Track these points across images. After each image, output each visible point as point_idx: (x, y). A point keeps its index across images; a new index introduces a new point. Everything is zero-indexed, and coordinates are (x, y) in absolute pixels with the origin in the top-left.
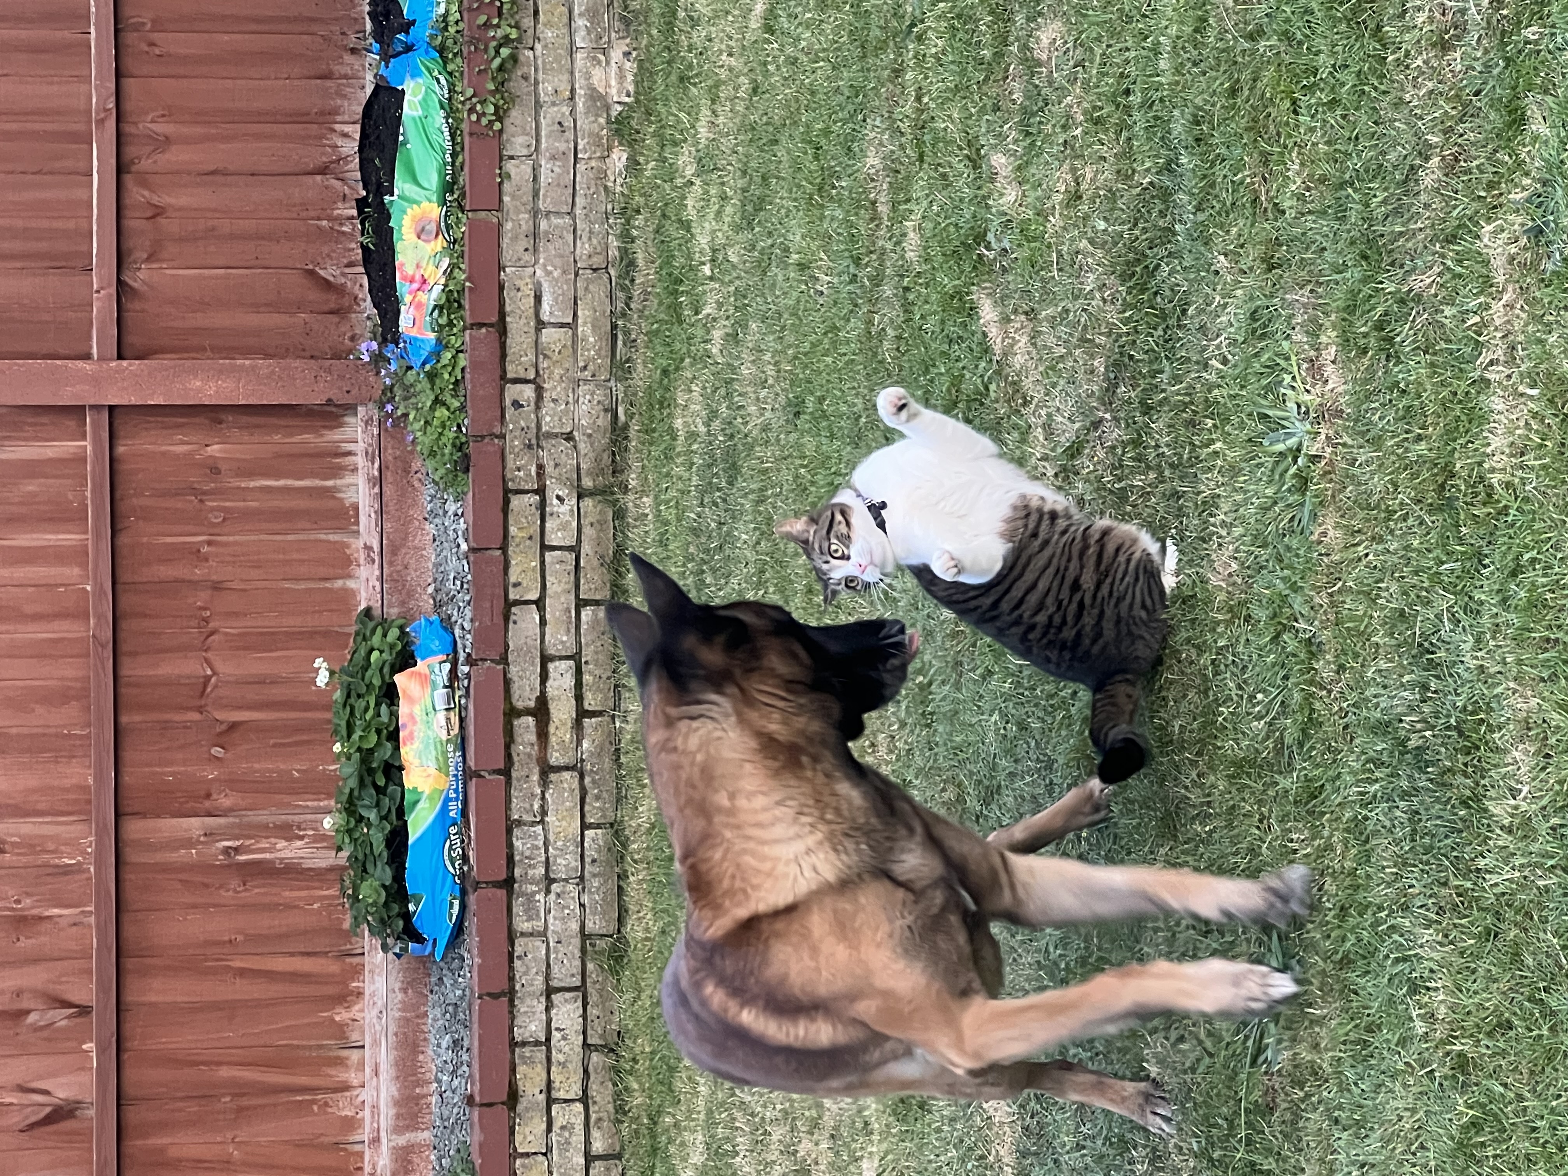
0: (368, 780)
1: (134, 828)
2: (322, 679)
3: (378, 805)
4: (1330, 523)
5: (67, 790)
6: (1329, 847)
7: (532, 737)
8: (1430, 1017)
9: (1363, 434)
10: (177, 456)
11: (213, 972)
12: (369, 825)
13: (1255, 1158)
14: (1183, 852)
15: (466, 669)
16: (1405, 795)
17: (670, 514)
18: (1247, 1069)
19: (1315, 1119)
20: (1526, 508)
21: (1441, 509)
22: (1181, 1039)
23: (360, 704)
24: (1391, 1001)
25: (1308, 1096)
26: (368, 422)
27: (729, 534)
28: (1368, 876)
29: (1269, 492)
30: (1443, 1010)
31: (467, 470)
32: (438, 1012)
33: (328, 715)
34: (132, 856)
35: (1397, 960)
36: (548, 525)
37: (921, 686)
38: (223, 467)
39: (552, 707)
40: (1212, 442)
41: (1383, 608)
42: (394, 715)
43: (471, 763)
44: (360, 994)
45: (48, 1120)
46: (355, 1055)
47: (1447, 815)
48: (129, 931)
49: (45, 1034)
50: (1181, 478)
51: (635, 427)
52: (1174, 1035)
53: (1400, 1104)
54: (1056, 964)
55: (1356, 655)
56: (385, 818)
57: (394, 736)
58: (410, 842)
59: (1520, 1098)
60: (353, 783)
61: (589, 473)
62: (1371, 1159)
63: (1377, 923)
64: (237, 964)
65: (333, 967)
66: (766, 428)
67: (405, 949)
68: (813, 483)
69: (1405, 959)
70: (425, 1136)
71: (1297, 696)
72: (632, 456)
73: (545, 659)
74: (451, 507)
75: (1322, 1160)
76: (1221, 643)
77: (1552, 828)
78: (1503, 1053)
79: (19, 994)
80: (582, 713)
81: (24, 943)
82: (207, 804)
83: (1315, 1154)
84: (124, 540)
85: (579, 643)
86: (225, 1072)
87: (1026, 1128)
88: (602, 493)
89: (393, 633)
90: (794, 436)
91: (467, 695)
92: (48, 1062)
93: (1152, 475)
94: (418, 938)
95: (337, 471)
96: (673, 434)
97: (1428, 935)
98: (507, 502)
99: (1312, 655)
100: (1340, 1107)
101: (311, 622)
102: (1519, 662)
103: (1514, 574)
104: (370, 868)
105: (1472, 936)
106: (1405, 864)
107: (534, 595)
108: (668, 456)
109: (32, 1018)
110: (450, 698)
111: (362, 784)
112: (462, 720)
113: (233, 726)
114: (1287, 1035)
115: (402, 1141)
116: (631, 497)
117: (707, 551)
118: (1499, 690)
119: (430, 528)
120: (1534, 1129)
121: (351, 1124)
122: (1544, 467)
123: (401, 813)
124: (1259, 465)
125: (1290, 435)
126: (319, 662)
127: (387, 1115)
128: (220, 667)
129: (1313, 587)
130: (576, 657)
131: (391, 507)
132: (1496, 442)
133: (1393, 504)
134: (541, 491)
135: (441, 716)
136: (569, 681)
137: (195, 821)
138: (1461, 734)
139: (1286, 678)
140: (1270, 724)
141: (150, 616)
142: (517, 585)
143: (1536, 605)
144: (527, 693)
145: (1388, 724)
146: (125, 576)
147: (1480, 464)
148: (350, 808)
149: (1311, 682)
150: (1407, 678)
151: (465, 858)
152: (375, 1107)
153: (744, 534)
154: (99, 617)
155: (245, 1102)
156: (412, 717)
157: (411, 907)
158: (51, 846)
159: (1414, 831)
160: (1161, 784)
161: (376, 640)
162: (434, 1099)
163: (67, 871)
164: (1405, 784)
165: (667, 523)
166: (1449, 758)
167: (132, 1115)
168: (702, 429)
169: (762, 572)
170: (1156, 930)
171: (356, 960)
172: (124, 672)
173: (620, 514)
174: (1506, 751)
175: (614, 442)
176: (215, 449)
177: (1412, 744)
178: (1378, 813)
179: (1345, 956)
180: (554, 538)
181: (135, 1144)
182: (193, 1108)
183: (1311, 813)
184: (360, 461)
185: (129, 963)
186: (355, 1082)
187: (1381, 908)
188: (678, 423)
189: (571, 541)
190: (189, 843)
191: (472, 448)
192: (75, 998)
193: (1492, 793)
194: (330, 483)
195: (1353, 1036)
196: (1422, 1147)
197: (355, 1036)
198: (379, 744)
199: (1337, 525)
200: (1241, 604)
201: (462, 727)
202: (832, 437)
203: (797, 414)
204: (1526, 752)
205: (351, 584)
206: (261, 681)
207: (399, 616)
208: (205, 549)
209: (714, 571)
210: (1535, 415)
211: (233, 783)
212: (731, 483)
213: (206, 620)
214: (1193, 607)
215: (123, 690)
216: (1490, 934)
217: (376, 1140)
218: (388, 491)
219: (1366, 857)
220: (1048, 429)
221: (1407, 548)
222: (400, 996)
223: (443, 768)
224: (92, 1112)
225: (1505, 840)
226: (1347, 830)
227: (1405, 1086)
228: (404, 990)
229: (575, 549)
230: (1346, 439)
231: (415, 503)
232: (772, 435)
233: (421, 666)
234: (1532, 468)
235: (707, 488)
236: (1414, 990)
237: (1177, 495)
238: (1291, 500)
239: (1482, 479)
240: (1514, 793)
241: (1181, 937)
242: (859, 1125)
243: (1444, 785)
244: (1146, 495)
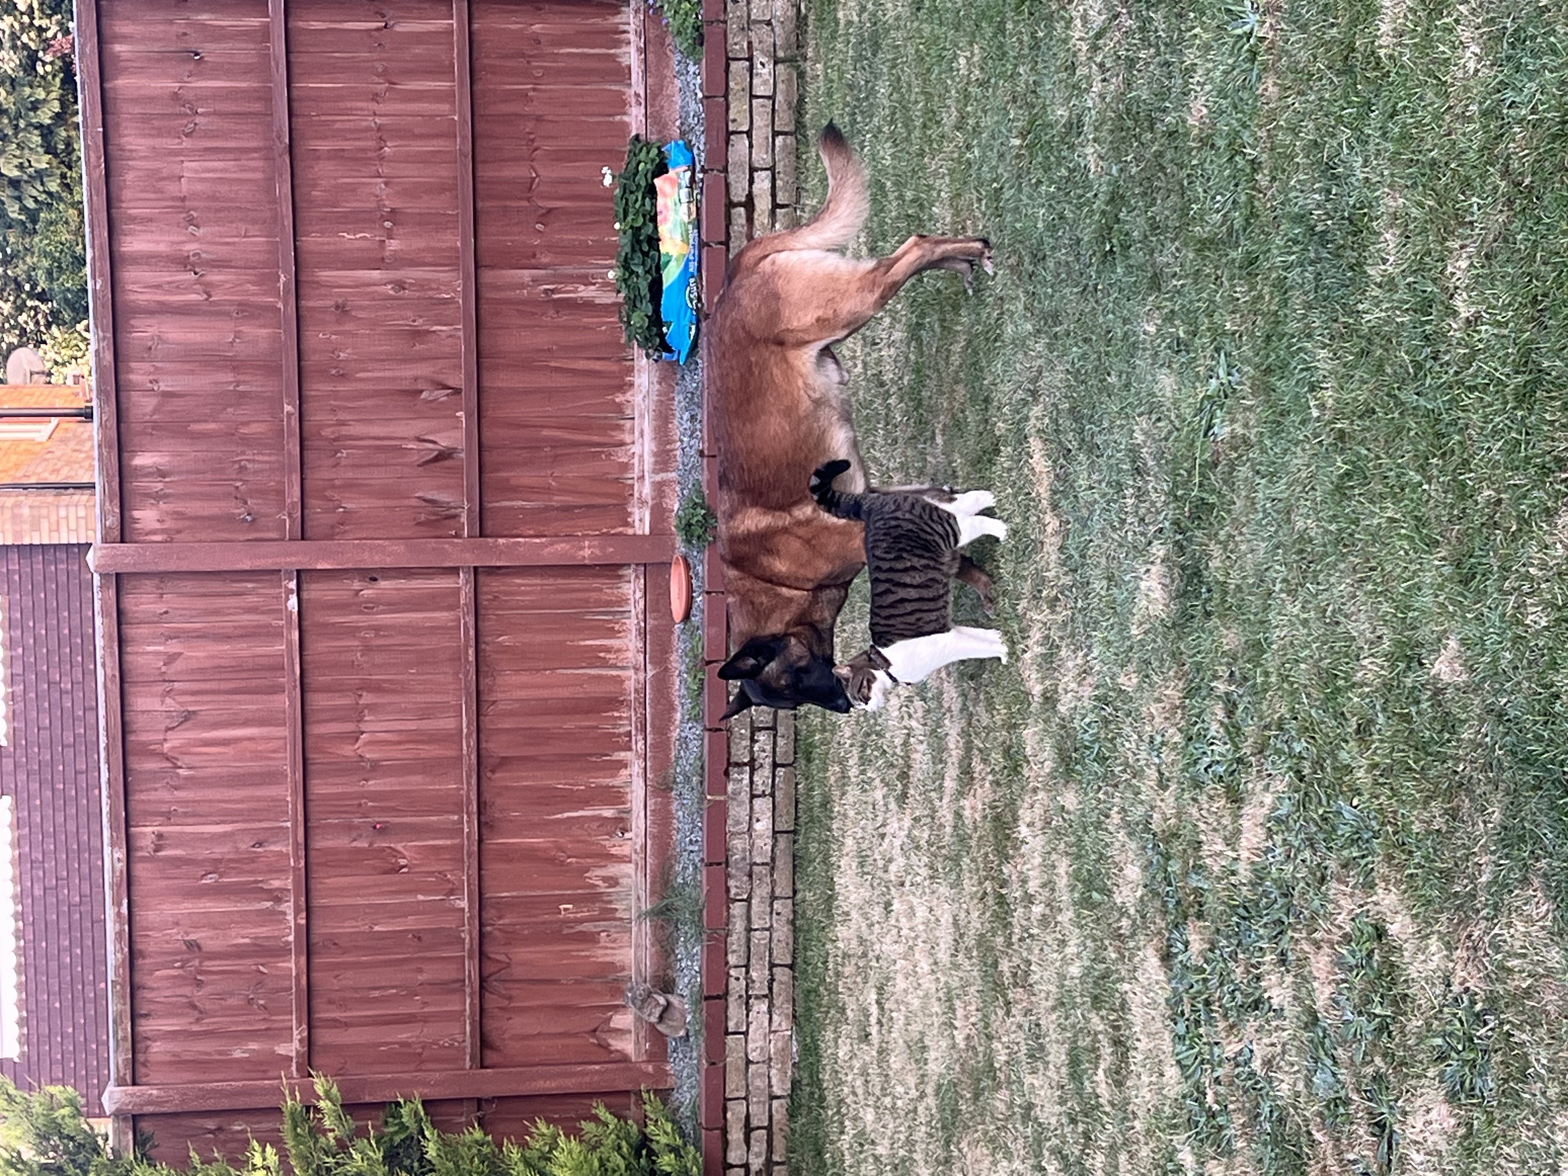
0: (637, 247)
1: (488, 276)
2: (608, 181)
3: (643, 264)
4: (1270, 82)
5: (444, 250)
6: (1260, 297)
7: (743, 221)
8: (1322, 407)
9: (1295, 22)
10: (513, 31)
11: (540, 369)
12: (638, 276)
13: (1204, 495)
14: (1166, 299)
15: (701, 176)
16: (1312, 263)
17: (834, 76)
18: (1202, 439)
19: (1244, 471)
20: (1402, 72)
21: (1344, 73)
22: (1159, 420)
23: (632, 198)
24: (1297, 396)
25: (1240, 456)
26: (637, 11)
27: (873, 88)
28: (1286, 316)
29: (1230, 61)
30: (1331, 402)
31: (702, 44)
32: (681, 397)
33: (610, 205)
34: (487, 294)
35: (1302, 370)
36: (755, 81)
37: (996, 190)
38: (543, 39)
39: (756, 201)
40: (1193, 28)
41: (1303, 139)
42: (654, 205)
43: (704, 237)
44: (631, 385)
45: (436, 459)
46: (628, 424)
47: (1339, 276)
48: (485, 341)
49: (433, 405)
50: (1172, 53)
51: (812, 18)
52: (1154, 417)
53: (1300, 462)
54: (1078, 370)
55: (1284, 171)
56: (647, 272)
57: (654, 219)
58: (665, 287)
59: (1378, 457)
60: (628, 249)
61: (781, 47)
62: (1280, 496)
63: (1291, 345)
64: (552, 364)
65: (614, 367)
66: (898, 18)
67: (660, 357)
68: (928, 55)
69: (1307, 369)
70: (673, 475)
71: (1243, 198)
72: (810, 36)
73: (752, 170)
74: (692, 69)
75: (1247, 497)
76: (1194, 162)
77: (1409, 284)
78: (1368, 429)
79: (416, 379)
80: (775, 206)
81: (418, 347)
82: (533, 261)
83: (1244, 493)
84: (478, 87)
85: (774, 159)
86: (545, 432)
87: (1057, 476)
88: (790, 61)
89: (654, 152)
90: (916, 24)
91: (701, 193)
92: (433, 423)
93: (1152, 50)
94: (669, 350)
95: (618, 44)
96: (837, 22)
97: (1323, 353)
98: (728, 66)
99: (1254, 170)
100: (1261, 464)
101: (600, 144)
102: (1392, 175)
103: (1391, 117)
104: (638, 304)
105: (1351, 354)
106: (1311, 308)
107: (745, 128)
108: (833, 37)
109: (424, 395)
110: (691, 195)
111: (633, 250)
112: (698, 209)
113: (550, 211)
114: (1228, 417)
115: (658, 478)
116: (809, 63)
117: (858, 100)
118: (1377, 193)
119: (678, 83)
120: (1386, 477)
121: (626, 467)
122: (1415, 44)
123: (658, 269)
124: (1224, 44)
125: (1245, 23)
126: (605, 170)
127: (649, 461)
128: (541, 172)
129: (1257, 125)
130: (772, 169)
131: (652, 68)
132: (1384, 28)
133: (1313, 70)
134: (750, 59)
135: (685, 206)
136: (767, 185)
137: (526, 272)
138: (1351, 222)
139: (1236, 185)
140: (1224, 216)
141: (497, 138)
142: (734, 121)
143: (1405, 137)
144: (740, 192)
145: (1303, 216)
146: (479, 111)
147: (1373, 42)
148: (626, 265)
149: (1253, 188)
150: (1317, 186)
151: (699, 299)
152: (641, 456)
153: (883, 89)
154: (463, 138)
155: (559, 451)
156: (666, 206)
157: (664, 329)
158: (434, 286)
159: (1317, 286)
160: (1151, 255)
161: (642, 156)
162: (679, 453)
163: (445, 302)
164: (1312, 255)
165: (832, 81)
166: (1343, 238)
167: (488, 458)
168: (856, 19)
169: (894, 113)
170: (1144, 349)
171: (628, 363)
172: (479, 174)
173: (801, 75)
174: (1382, 234)
175: (798, 27)
176: (537, 27)
177: (1318, 229)
178: (1293, 275)
179: (1268, 367)
180: (758, 91)
181: (488, 476)
182: (526, 454)
183: (1249, 274)
184: (632, 37)
185: (486, 362)
186: (628, 440)
187: (1293, 337)
188: (840, 15)
189: (769, 93)
190: (522, 286)
191: (705, 30)
192: (450, 383)
193: (1370, 261)
194: (612, 51)
195: (1271, 418)
196: (1313, 488)
197: (628, 412)
198: (644, 223)
199: (1275, 84)
200: (1209, 136)
201: (698, 214)
202: (941, 24)
203: (918, 9)
204: (1394, 235)
205: (626, 118)
206: (568, 182)
207: (659, 140)
208: (531, 94)
209: (862, 112)
210: (1410, 9)
211: (549, 248)
212: (874, 55)
213: (533, 140)
214: (1175, 139)
215: (479, 186)
216: (1364, 353)
217: (642, 478)
218: (650, 57)
219: (1285, 303)
220: (1084, 19)
221: (1321, 99)
222: (657, 387)
223: (685, 240)
224: (463, 455)
225: (1377, 292)
226: (1274, 286)
227: (1304, 450)
228: (660, 383)
229: (772, 98)
230: (1283, 26)
231: (667, 66)
232: (902, 23)
233: (672, 173)
234: (1407, 45)
235: (859, 58)
236: (1312, 389)
237: (1167, 64)
238: (1245, 66)
239: (1373, 53)
240: (1385, 261)
241: (1162, 354)
242: (950, 472)
243: (1338, 256)
244: (1147, 64)
